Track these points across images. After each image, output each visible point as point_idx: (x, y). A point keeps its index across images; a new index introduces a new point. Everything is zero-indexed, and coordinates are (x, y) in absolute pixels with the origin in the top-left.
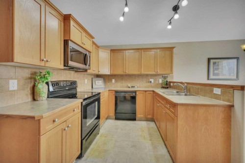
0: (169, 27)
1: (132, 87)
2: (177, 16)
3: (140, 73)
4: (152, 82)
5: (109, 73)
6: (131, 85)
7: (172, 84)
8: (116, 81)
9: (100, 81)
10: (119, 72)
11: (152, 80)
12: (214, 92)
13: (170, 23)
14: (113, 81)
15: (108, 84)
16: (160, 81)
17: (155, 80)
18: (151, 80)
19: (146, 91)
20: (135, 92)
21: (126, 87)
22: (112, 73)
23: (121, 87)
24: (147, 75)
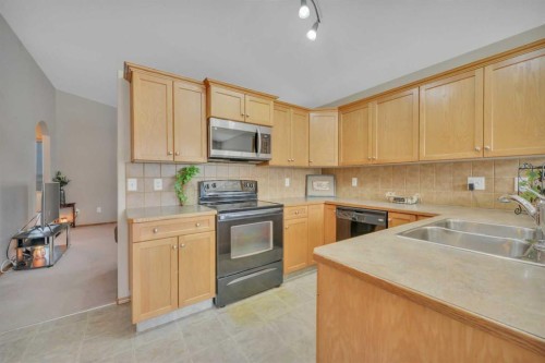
1: (397, 200)
4: (479, 187)
5: (336, 164)
6: (394, 195)
8: (360, 183)
9: (325, 183)
10: (357, 159)
15: (344, 189)
17: (492, 183)
18: (471, 180)
19: (416, 216)
22: (342, 163)
23: (371, 199)
24: (458, 164)
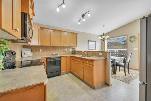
0: (79, 23)
2: (84, 20)
3: (61, 46)
4: (67, 51)
5: (39, 45)
7: (76, 52)
8: (43, 51)
11: (67, 50)
12: (100, 54)
13: (80, 22)
14: (41, 51)
15: (36, 53)
16: (71, 50)
17: (68, 50)
19: (66, 56)
20: (60, 57)
21: (51, 55)
22: (41, 45)
23: (47, 55)
24: (64, 47)
